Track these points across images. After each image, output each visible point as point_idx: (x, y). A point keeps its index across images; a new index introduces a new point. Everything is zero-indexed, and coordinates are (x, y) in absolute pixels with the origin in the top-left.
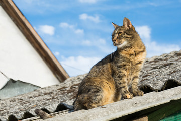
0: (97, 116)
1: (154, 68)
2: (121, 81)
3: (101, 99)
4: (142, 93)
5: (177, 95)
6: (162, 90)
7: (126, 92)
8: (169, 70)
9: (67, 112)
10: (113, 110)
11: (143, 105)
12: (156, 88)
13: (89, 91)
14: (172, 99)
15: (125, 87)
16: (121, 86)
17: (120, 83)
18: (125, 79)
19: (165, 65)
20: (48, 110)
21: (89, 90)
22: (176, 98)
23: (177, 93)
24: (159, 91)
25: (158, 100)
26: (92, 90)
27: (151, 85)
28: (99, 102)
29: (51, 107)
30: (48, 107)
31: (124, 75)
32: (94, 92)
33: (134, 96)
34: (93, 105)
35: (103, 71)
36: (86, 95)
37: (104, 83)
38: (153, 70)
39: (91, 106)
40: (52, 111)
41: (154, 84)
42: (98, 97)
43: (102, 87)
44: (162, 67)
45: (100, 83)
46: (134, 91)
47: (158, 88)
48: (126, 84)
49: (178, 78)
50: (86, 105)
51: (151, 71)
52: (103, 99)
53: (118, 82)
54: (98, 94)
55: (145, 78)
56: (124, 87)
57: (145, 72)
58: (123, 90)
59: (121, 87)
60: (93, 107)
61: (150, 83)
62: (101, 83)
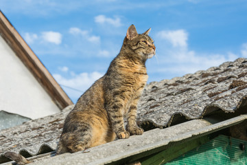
0: (77, 163)
1: (169, 95)
2: (116, 114)
3: (89, 139)
4: (142, 130)
5: (183, 133)
6: (167, 127)
7: (121, 129)
8: (183, 99)
9: (48, 155)
10: (98, 155)
11: (137, 148)
12: (160, 124)
13: (74, 130)
14: (171, 141)
15: (121, 123)
16: (116, 120)
17: (115, 117)
18: (122, 111)
19: (182, 91)
20: (29, 152)
21: (75, 128)
22: (176, 139)
23: (183, 131)
24: (164, 127)
25: (158, 141)
26: (79, 128)
27: (153, 120)
28: (87, 143)
29: (32, 148)
30: (29, 148)
31: (122, 105)
32: (81, 131)
33: (131, 134)
34: (80, 147)
35: (93, 103)
36: (71, 135)
37: (94, 119)
38: (167, 98)
39: (76, 148)
40: (34, 154)
41: (158, 119)
42: (86, 137)
43: (91, 124)
44: (178, 93)
45: (88, 119)
46: (131, 128)
47: (163, 123)
48: (122, 118)
49: (187, 112)
50: (71, 147)
51: (164, 99)
52: (93, 139)
53: (112, 114)
54: (86, 132)
55: (151, 110)
56: (119, 122)
57: (158, 100)
58: (118, 125)
59: (116, 122)
60: (80, 150)
61: (153, 117)
62: (90, 118)
